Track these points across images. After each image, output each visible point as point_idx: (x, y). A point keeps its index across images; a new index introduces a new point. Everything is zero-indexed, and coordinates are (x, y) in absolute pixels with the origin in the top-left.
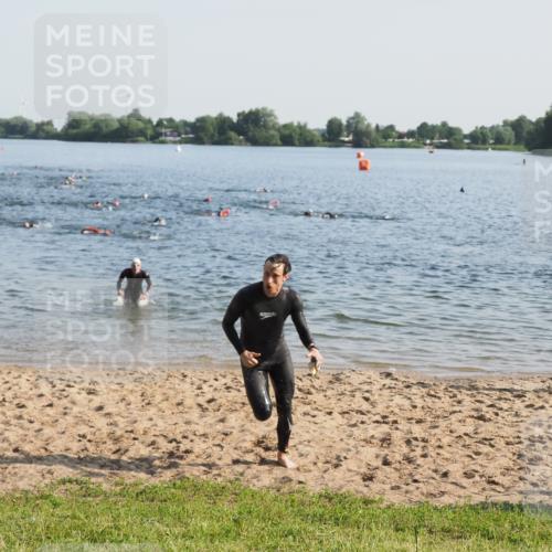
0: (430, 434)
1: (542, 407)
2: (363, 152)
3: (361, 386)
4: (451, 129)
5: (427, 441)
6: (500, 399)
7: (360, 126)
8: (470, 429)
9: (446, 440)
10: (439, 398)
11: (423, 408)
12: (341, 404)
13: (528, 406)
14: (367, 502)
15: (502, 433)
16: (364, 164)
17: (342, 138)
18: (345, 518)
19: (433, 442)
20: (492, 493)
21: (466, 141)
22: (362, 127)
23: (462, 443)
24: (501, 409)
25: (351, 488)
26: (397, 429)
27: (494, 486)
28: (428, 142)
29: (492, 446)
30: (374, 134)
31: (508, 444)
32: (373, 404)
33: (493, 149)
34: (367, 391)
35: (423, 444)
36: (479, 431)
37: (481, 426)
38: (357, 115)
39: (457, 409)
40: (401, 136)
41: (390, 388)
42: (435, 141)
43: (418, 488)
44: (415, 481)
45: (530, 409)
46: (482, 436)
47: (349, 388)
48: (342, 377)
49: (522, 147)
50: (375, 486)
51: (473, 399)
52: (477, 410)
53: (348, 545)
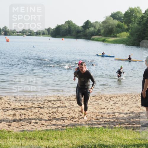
0: (26, 113)
1: (56, 104)
2: (7, 37)
3: (7, 100)
4: (31, 31)
5: (25, 115)
6: (45, 102)
7: (6, 30)
8: (37, 111)
9: (30, 114)
10: (29, 103)
11: (24, 106)
12: (2, 106)
13: (52, 104)
14: (9, 132)
15: (45, 111)
16: (8, 40)
17: (1, 33)
18: (3, 137)
19: (27, 115)
20: (43, 127)
21: (35, 34)
22: (7, 30)
23: (35, 114)
24: (45, 105)
25: (5, 128)
26: (17, 112)
27: (43, 126)
28: (25, 34)
29: (43, 115)
30: (10, 32)
31: (47, 114)
32: (11, 105)
33: (42, 36)
34: (9, 102)
35: (24, 115)
36: (39, 111)
37: (40, 110)
38: (5, 27)
39: (33, 105)
40: (17, 32)
41: (15, 101)
42: (27, 34)
43: (23, 127)
44: (22, 125)
45: (53, 105)
46: (40, 112)
47: (4, 101)
48: (2, 98)
49: (50, 35)
50: (11, 127)
51: (37, 103)
52: (39, 106)
53: (3, 144)
